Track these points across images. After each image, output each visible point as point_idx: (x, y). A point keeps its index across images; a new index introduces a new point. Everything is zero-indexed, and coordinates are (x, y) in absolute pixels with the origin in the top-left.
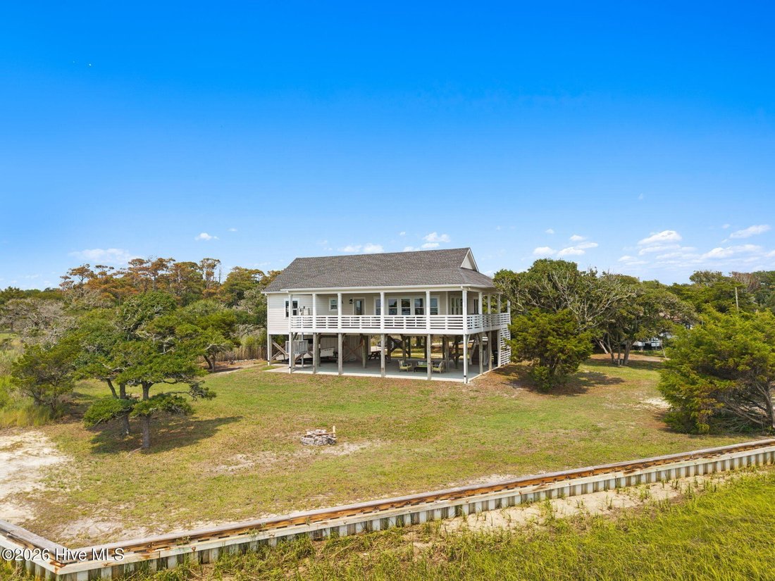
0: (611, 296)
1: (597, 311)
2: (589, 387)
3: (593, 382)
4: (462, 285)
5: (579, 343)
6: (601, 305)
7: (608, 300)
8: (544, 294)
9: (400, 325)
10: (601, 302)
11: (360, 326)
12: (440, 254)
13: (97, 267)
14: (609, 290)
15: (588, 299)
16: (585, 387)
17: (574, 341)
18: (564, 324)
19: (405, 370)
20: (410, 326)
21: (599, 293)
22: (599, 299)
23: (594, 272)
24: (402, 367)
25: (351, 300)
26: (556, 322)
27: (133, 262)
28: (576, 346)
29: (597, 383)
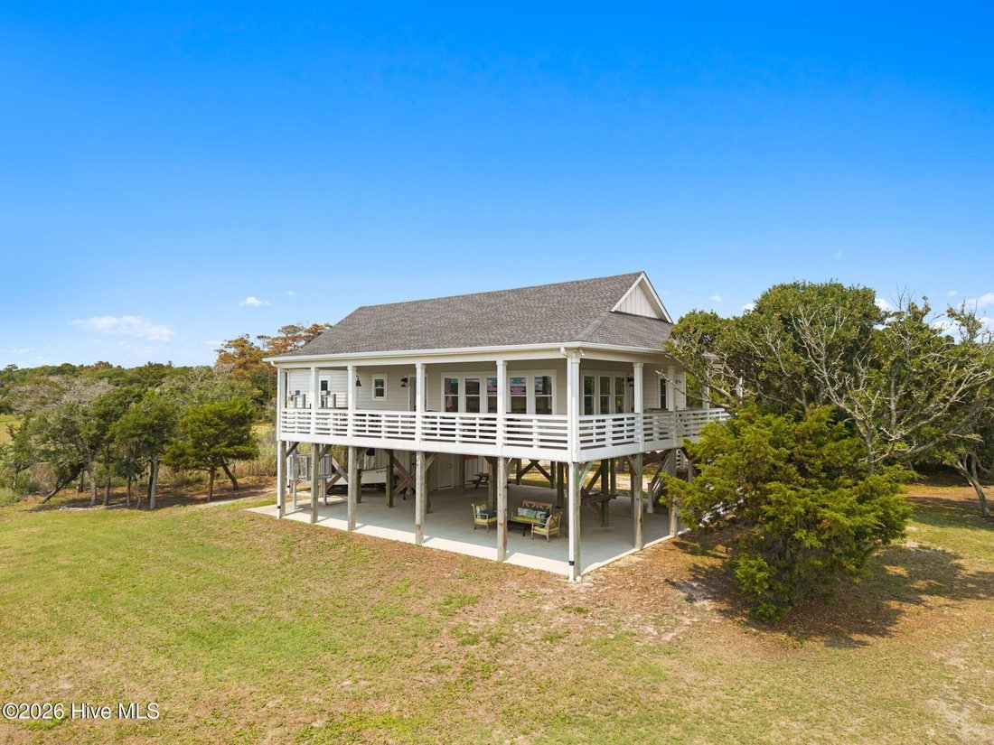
0: (968, 372)
1: (925, 412)
2: (905, 607)
3: (920, 584)
4: (562, 345)
5: (861, 500)
6: (940, 396)
7: (959, 382)
8: (767, 365)
9: (448, 434)
10: (940, 385)
11: (383, 434)
12: (585, 287)
13: (259, 337)
14: (963, 355)
15: (899, 380)
16: (894, 605)
17: (847, 496)
18: (821, 445)
19: (483, 527)
20: (468, 438)
21: (931, 365)
22: (932, 380)
23: (920, 308)
24: (480, 521)
25: (405, 380)
26: (799, 439)
27: (285, 329)
28: (849, 513)
29: (931, 591)
